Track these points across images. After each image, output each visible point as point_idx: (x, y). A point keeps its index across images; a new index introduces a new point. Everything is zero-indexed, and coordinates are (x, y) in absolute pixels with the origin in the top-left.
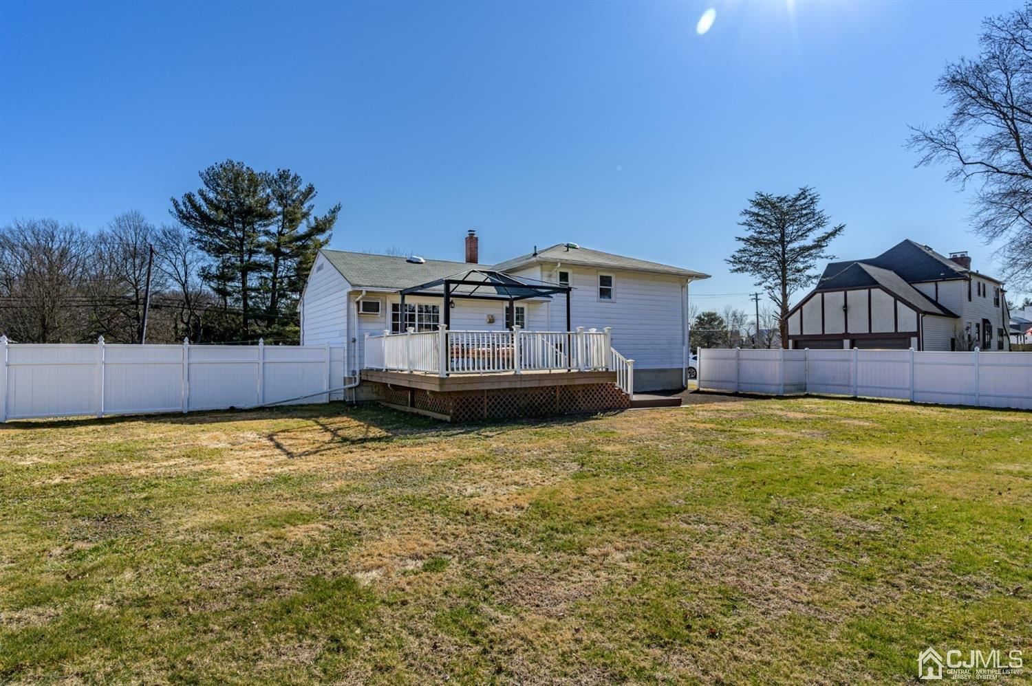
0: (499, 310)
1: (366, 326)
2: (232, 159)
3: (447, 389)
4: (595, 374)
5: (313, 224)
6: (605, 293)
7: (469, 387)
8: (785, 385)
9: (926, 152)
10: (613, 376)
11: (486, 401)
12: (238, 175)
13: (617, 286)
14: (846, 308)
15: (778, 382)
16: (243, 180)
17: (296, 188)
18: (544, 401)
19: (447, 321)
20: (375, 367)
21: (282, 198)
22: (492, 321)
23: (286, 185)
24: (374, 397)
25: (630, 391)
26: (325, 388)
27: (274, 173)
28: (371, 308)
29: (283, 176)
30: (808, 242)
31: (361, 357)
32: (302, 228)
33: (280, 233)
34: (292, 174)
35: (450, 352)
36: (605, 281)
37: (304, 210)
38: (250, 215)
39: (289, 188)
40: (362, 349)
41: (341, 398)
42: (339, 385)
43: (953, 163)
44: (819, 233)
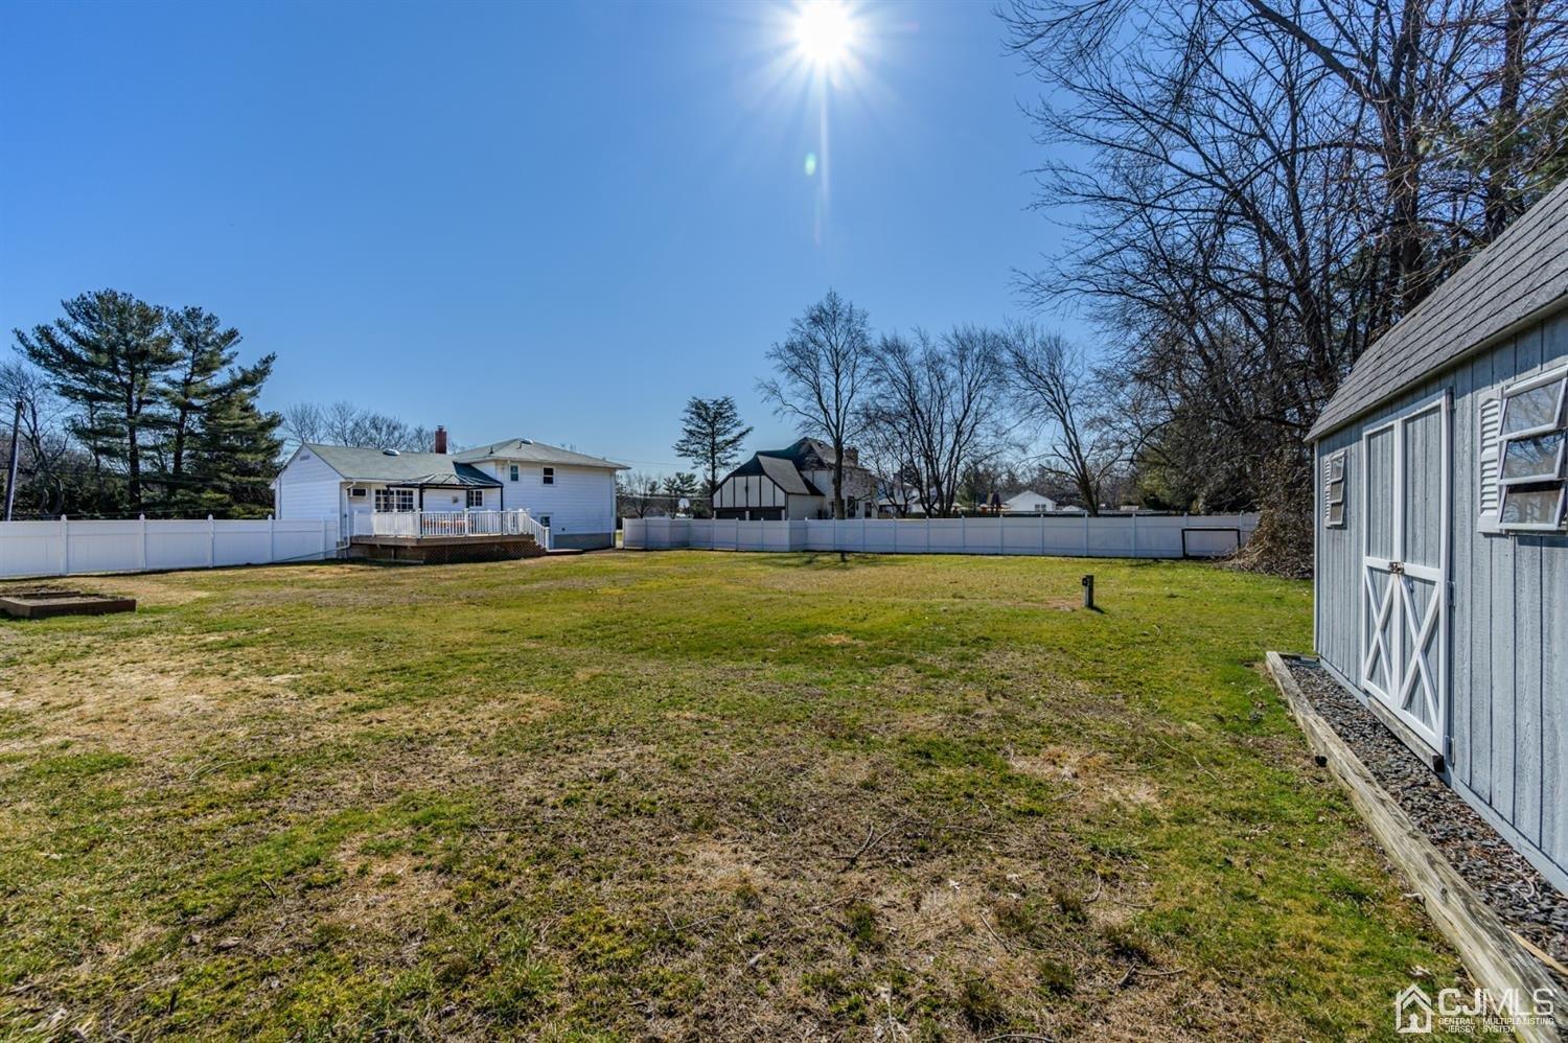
0: (462, 495)
1: (355, 506)
3: (422, 544)
4: (522, 535)
5: (239, 375)
6: (548, 481)
7: (436, 544)
9: (764, 395)
10: (532, 536)
12: (123, 310)
13: (557, 475)
14: (747, 488)
16: (131, 316)
17: (210, 329)
19: (421, 506)
20: (365, 534)
21: (189, 341)
22: (456, 501)
23: (196, 326)
24: (361, 555)
25: (547, 546)
26: (322, 550)
27: (179, 309)
28: (359, 492)
29: (193, 315)
30: (729, 437)
31: (351, 527)
32: (221, 378)
33: (187, 382)
34: (205, 314)
35: (423, 525)
36: (548, 471)
37: (223, 357)
38: (143, 359)
39: (201, 329)
40: (352, 522)
41: (335, 556)
42: (333, 547)
43: (777, 404)
44: (736, 432)
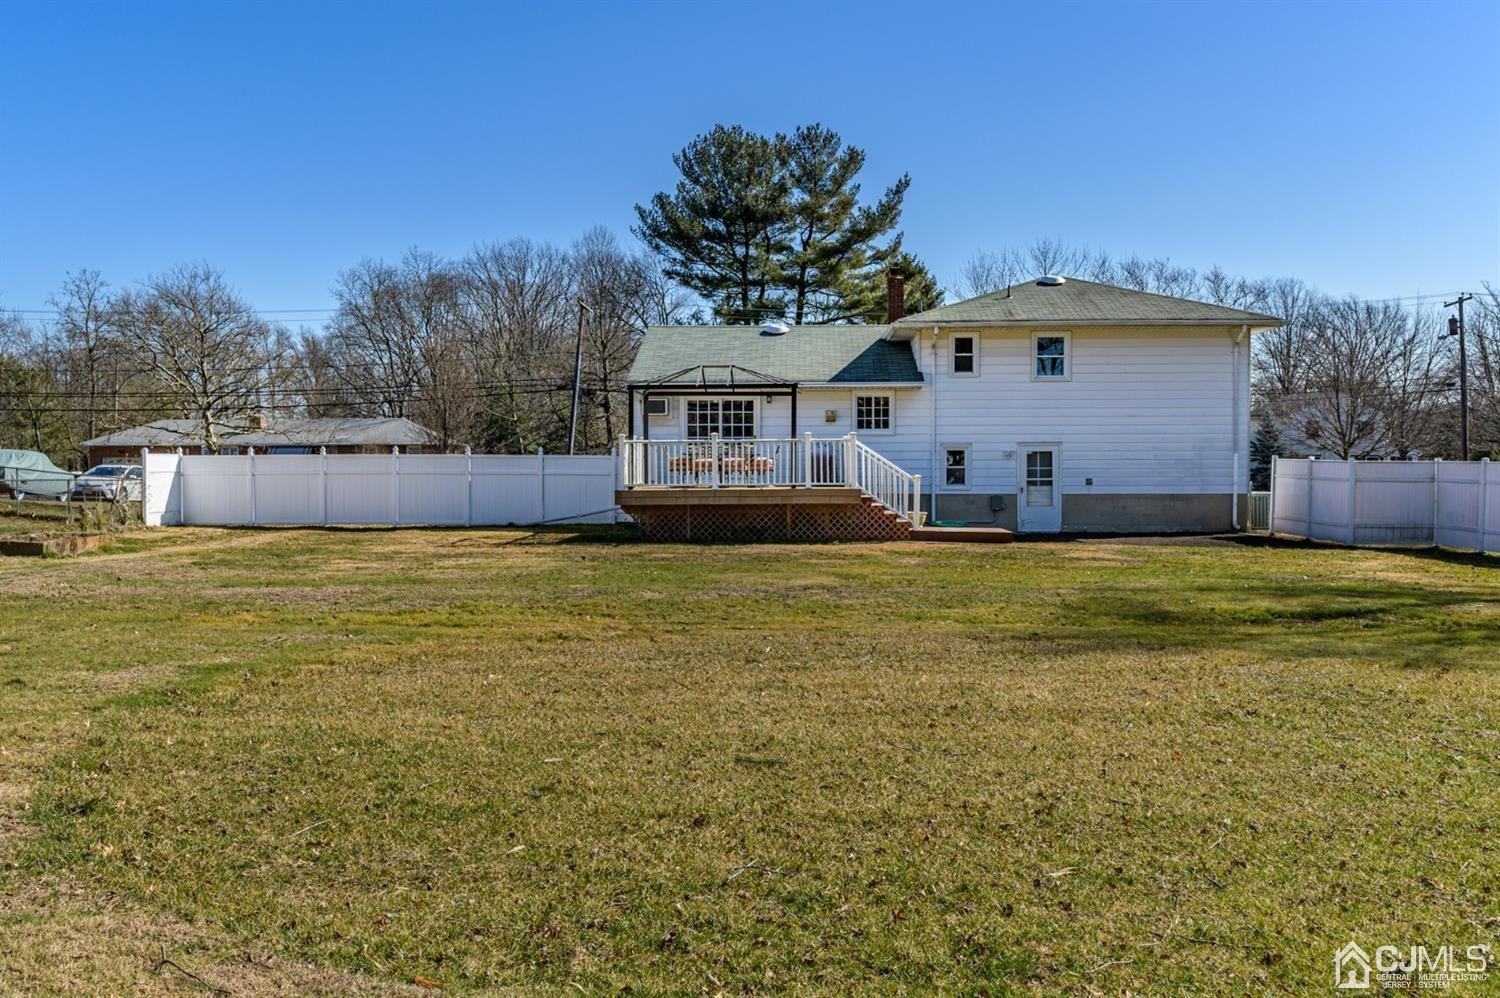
0: (846, 403)
2: (723, 124)
8: (1358, 526)
11: (689, 520)
12: (734, 149)
13: (1074, 354)
15: (1345, 522)
17: (831, 154)
18: (769, 523)
22: (833, 418)
27: (792, 135)
28: (658, 406)
29: (809, 137)
34: (823, 132)
39: (820, 158)
